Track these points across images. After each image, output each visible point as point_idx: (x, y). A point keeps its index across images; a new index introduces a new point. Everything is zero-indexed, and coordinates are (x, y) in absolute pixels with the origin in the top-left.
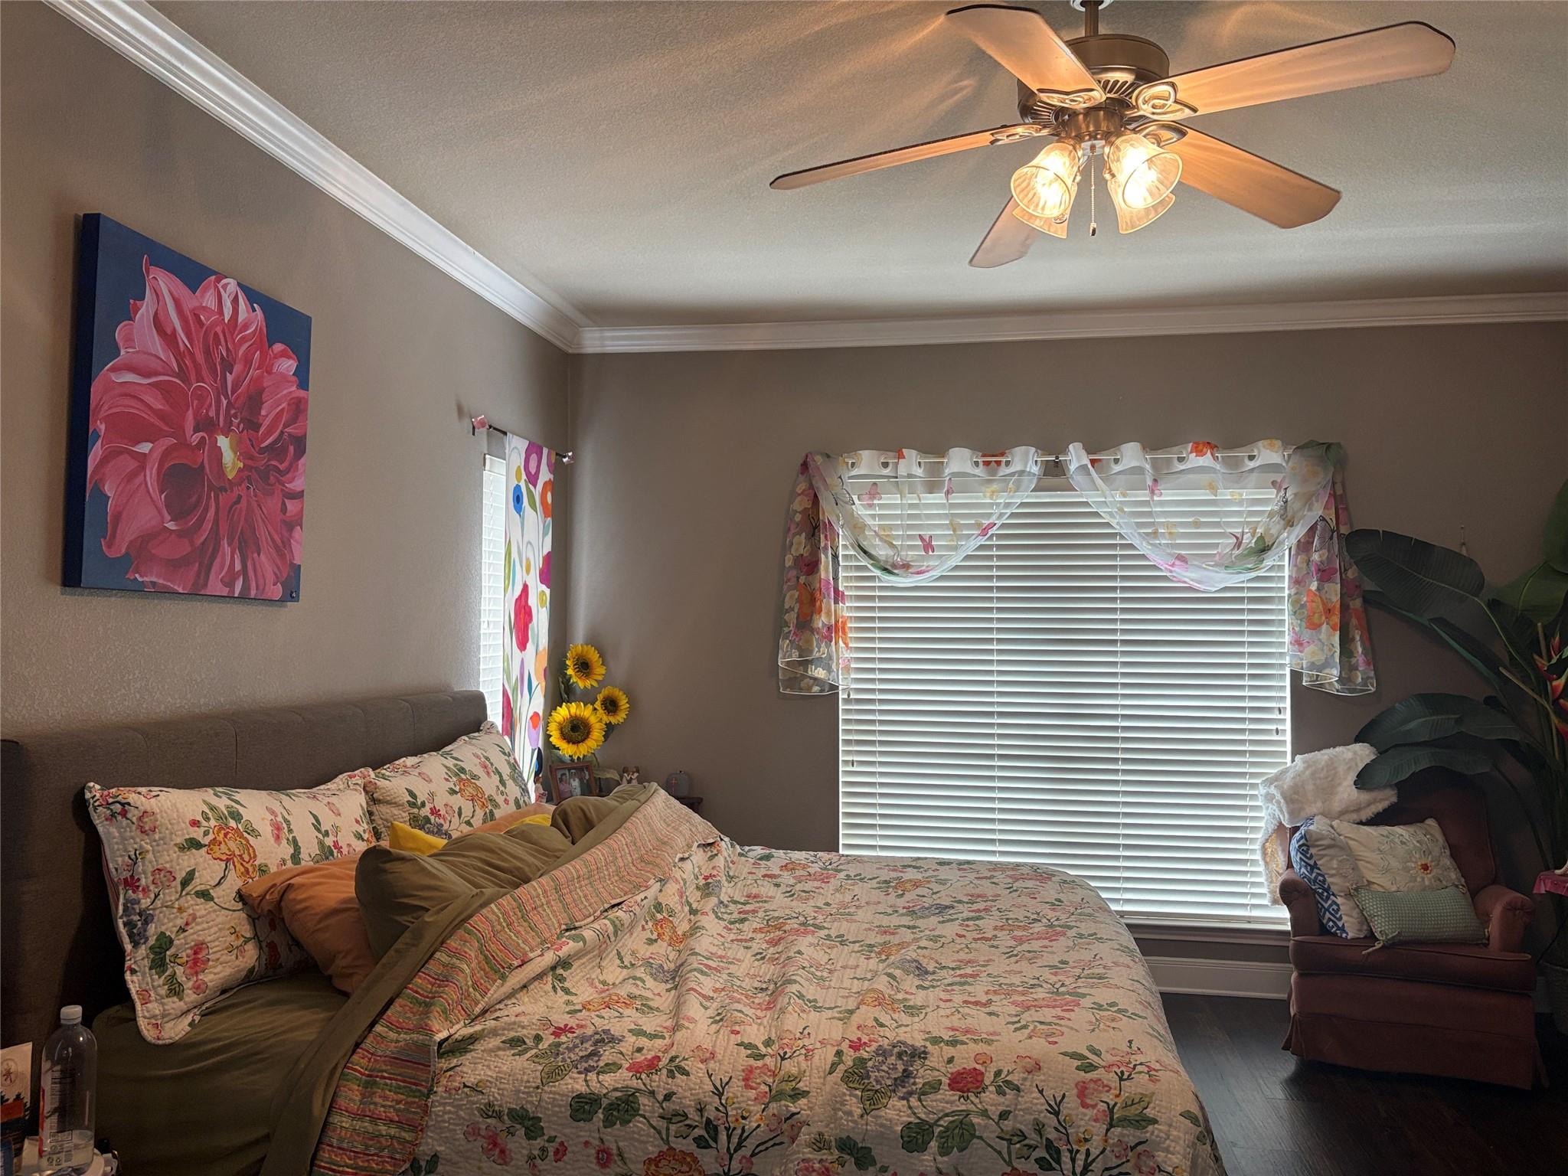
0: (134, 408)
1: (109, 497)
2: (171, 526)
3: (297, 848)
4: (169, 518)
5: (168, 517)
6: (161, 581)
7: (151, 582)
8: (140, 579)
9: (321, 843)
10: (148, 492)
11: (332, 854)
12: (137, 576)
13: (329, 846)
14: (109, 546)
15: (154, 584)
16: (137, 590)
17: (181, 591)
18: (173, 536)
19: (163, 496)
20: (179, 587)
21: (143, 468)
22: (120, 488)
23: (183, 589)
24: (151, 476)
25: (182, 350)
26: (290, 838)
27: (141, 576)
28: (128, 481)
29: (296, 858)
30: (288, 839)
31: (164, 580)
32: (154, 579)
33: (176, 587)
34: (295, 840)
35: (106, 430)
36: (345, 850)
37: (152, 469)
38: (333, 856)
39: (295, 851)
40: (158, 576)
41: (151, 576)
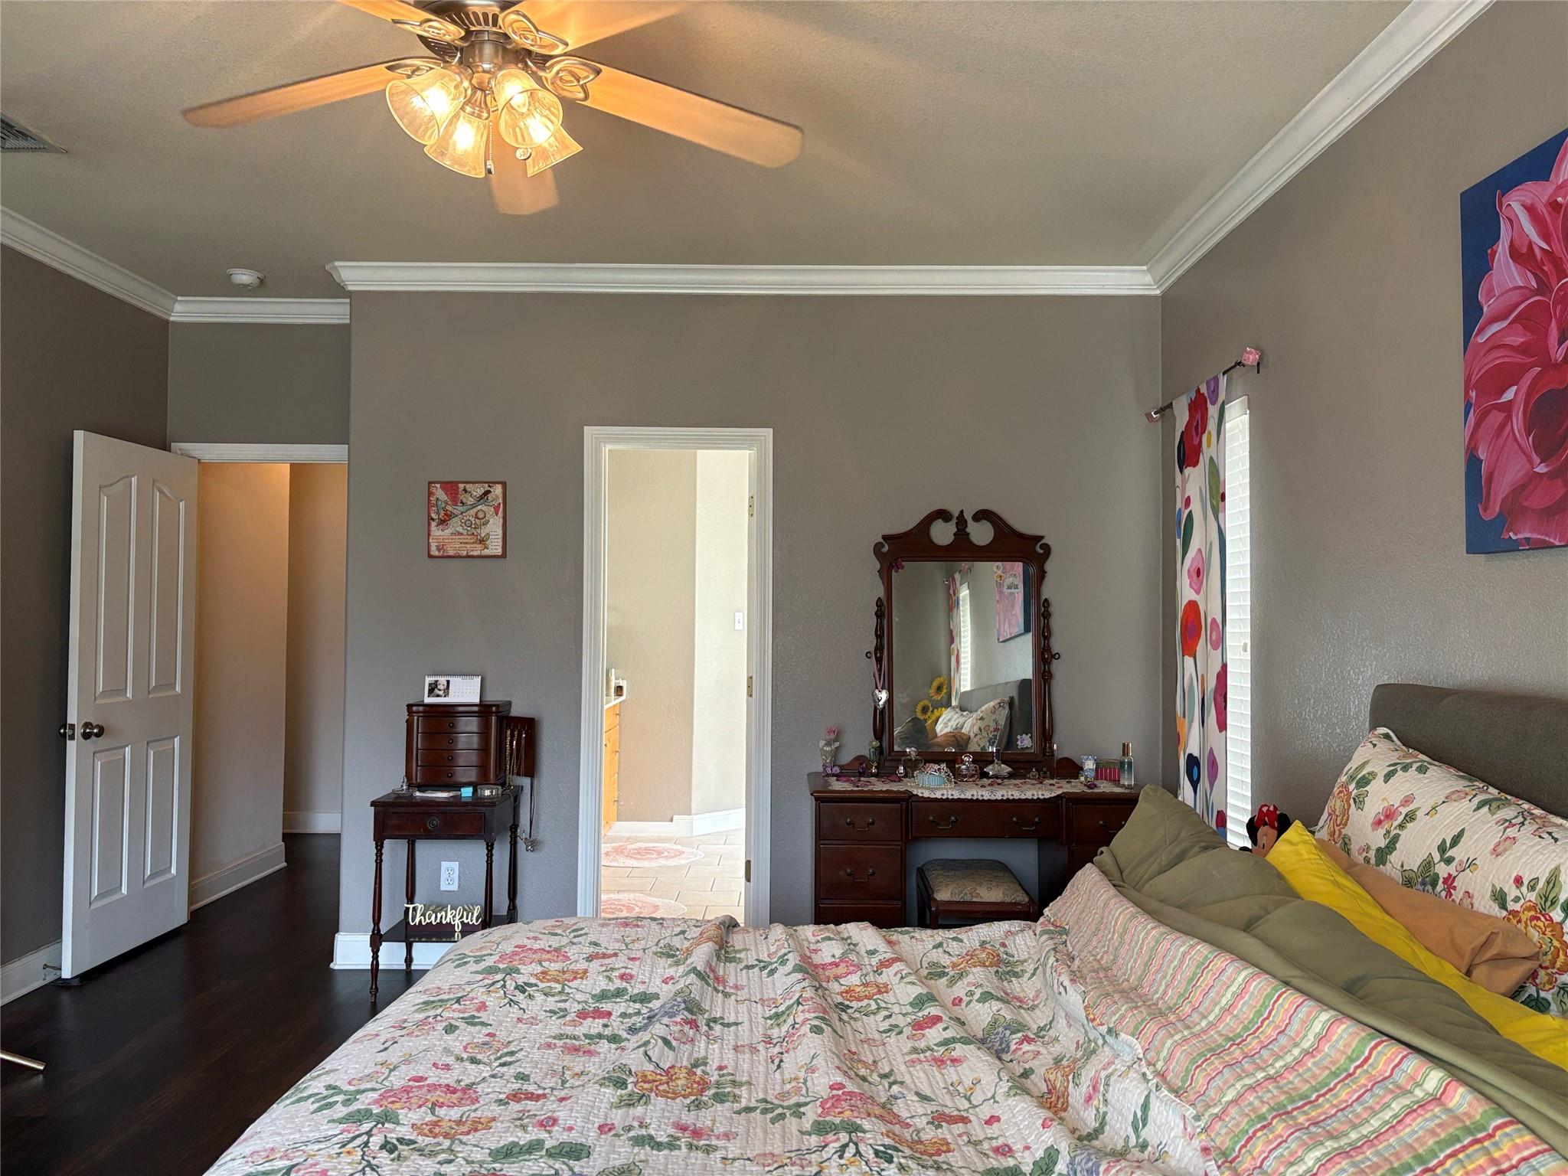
0: (1498, 358)
1: (1482, 461)
2: (1542, 469)
3: (1391, 846)
4: (1539, 461)
5: (1537, 460)
6: (1535, 536)
7: (1525, 538)
8: (1514, 537)
9: (1428, 864)
10: (1516, 440)
11: (1434, 884)
12: (1511, 534)
13: (1437, 875)
14: (1485, 510)
15: (1528, 539)
16: (1513, 547)
17: (1557, 544)
18: (1545, 479)
19: (1530, 439)
20: (1555, 539)
21: (1509, 417)
22: (1491, 448)
23: (1560, 541)
24: (1517, 422)
25: (1539, 258)
26: (1392, 834)
27: (1515, 534)
28: (1498, 437)
29: (1383, 855)
30: (1388, 832)
31: (1538, 534)
32: (1528, 535)
33: (1552, 540)
34: (1397, 837)
35: (1476, 396)
36: (1457, 895)
37: (1518, 413)
38: (1434, 887)
39: (1387, 847)
40: (1533, 531)
41: (1524, 532)
